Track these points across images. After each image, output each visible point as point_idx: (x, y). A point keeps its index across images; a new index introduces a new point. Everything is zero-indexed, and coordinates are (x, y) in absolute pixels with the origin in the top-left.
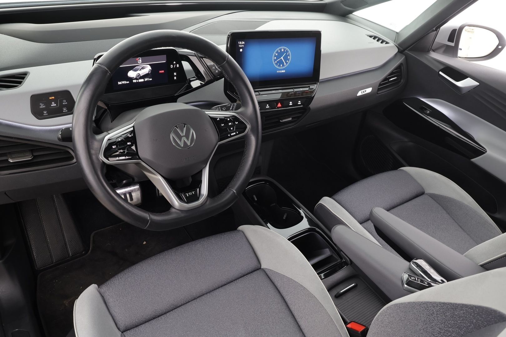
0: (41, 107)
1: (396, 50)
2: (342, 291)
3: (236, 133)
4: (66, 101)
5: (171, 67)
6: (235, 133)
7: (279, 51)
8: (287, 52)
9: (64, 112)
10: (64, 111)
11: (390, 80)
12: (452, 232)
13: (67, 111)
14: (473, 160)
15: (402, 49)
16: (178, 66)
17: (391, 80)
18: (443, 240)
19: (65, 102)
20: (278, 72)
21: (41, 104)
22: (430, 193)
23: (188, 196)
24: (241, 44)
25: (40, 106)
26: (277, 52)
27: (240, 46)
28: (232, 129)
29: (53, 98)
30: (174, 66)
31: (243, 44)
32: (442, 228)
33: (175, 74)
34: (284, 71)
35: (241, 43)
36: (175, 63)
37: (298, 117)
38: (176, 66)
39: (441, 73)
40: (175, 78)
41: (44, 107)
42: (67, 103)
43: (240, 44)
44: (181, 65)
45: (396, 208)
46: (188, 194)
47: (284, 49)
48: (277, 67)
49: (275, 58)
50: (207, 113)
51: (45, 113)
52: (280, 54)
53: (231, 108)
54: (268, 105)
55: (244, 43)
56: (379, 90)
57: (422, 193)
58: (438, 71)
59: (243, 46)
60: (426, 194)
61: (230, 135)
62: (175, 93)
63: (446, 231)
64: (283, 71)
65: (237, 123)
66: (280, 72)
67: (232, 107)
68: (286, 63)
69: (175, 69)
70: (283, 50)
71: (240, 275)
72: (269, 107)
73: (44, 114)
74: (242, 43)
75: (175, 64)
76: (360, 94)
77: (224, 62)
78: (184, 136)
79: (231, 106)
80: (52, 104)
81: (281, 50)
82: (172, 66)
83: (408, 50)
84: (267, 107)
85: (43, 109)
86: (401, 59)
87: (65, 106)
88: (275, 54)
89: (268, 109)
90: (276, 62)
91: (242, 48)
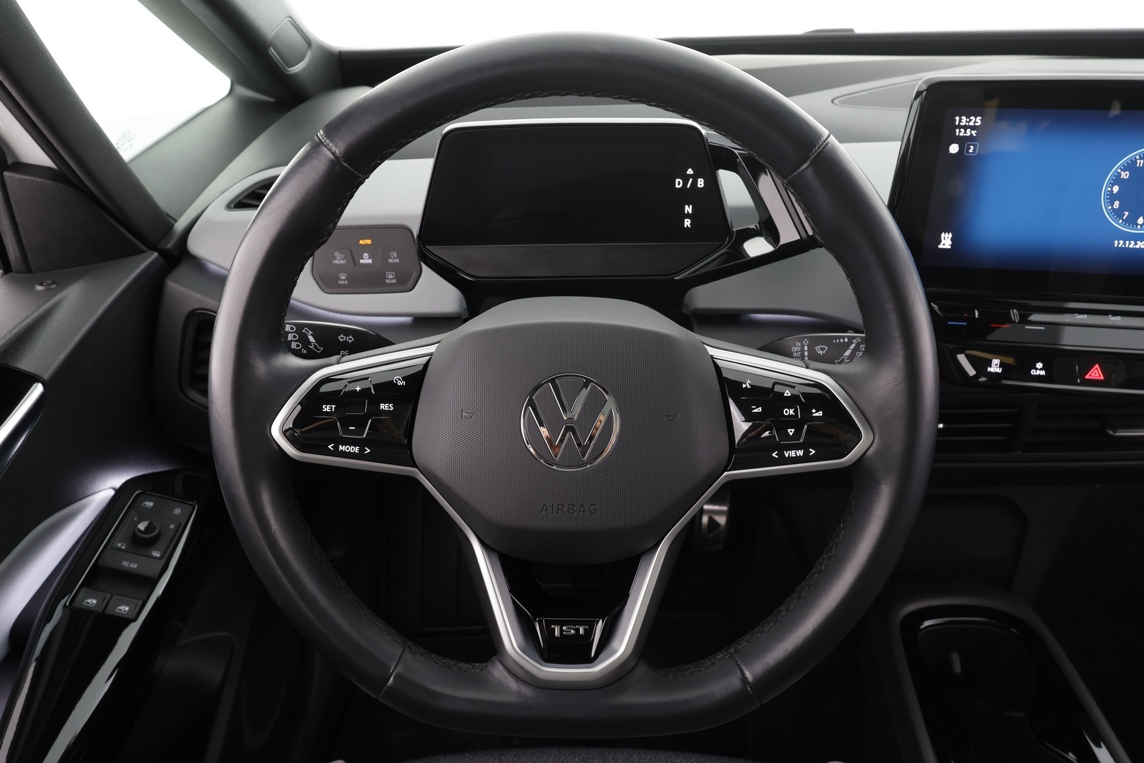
0: (337, 262)
3: (807, 453)
4: (397, 255)
5: (677, 186)
6: (800, 453)
7: (1139, 162)
9: (388, 284)
10: (387, 281)
13: (395, 281)
16: (701, 183)
19: (394, 258)
20: (1119, 243)
21: (337, 254)
23: (557, 633)
24: (965, 127)
25: (335, 258)
26: (1130, 167)
27: (962, 131)
28: (791, 432)
29: (369, 242)
30: (685, 183)
31: (973, 128)
33: (688, 209)
35: (968, 124)
36: (690, 171)
38: (695, 183)
40: (687, 223)
41: (342, 262)
42: (398, 260)
43: (960, 127)
44: (713, 185)
46: (562, 631)
48: (1118, 225)
49: (1116, 189)
50: (711, 351)
51: (343, 278)
53: (848, 353)
54: (1039, 365)
55: (979, 123)
59: (974, 133)
61: (781, 455)
62: (678, 273)
65: (820, 414)
66: (1131, 244)
67: (853, 346)
69: (689, 195)
72: (1043, 373)
73: (340, 280)
74: (971, 123)
75: (690, 176)
77: (802, 165)
79: (850, 343)
80: (363, 258)
82: (679, 183)
84: (1033, 372)
85: (341, 268)
87: (392, 267)
88: (1120, 174)
89: (1039, 378)
90: (1117, 204)
91: (962, 142)
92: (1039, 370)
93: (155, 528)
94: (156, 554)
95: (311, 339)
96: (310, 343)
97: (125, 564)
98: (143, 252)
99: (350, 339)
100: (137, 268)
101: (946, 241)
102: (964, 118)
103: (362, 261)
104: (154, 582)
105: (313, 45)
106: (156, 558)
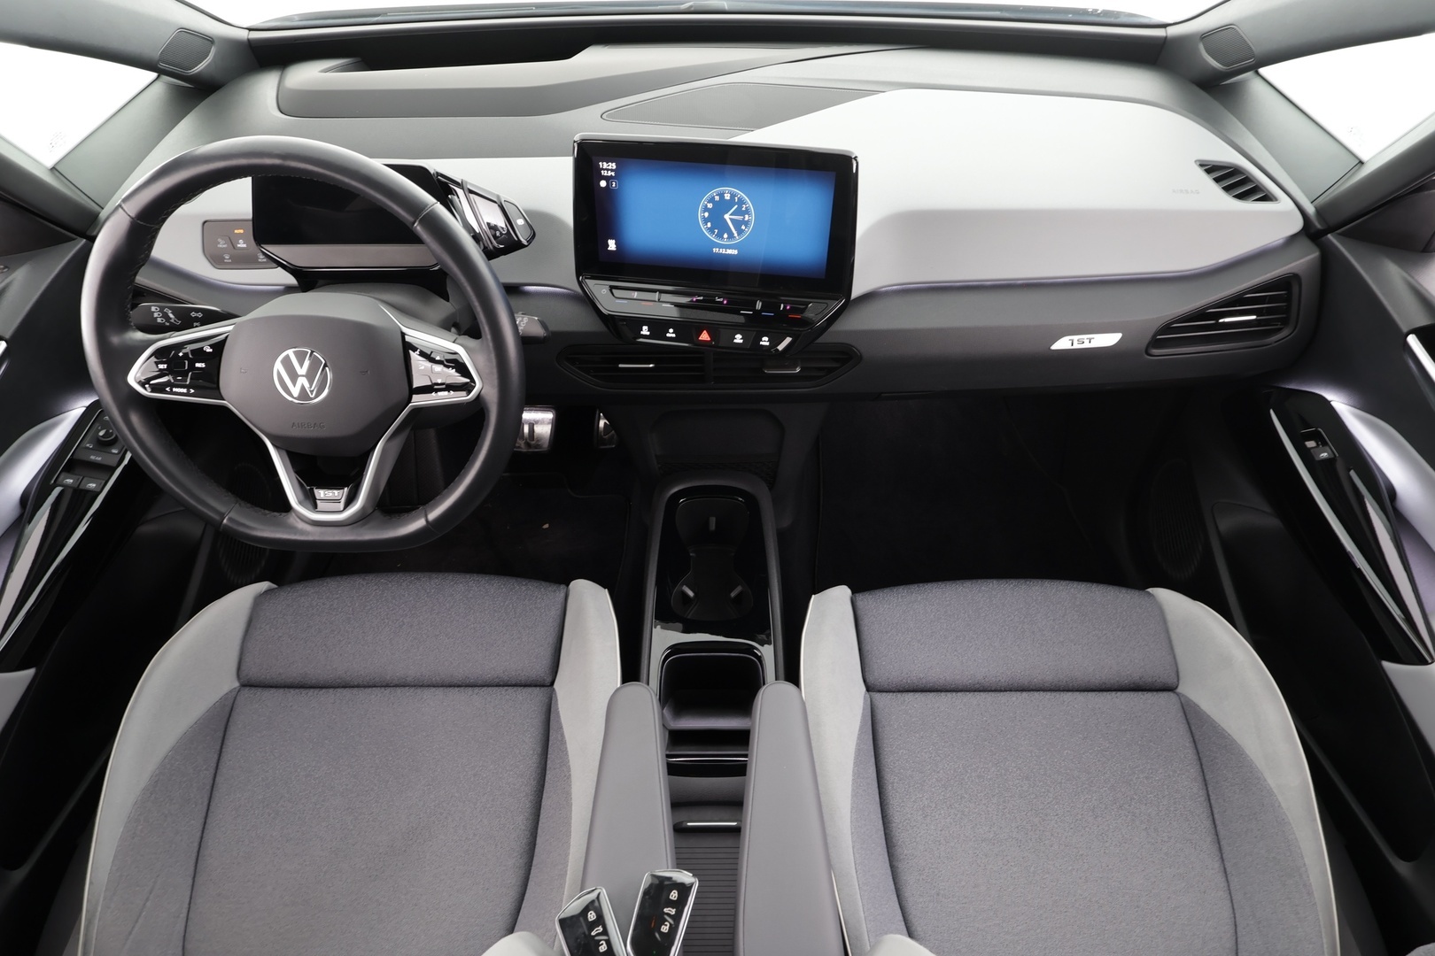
0: (218, 247)
1: (1297, 224)
2: (689, 824)
3: (449, 393)
6: (446, 393)
7: (717, 198)
8: (741, 202)
11: (1221, 321)
12: (1166, 839)
14: (1386, 665)
15: (1319, 226)
17: (1224, 323)
18: (1107, 845)
20: (715, 250)
21: (219, 240)
22: (1188, 696)
24: (608, 170)
25: (219, 243)
26: (712, 200)
27: (604, 173)
29: (242, 231)
31: (612, 170)
32: (1137, 811)
34: (735, 252)
35: (608, 168)
37: (830, 370)
39: (1413, 341)
41: (224, 246)
43: (604, 170)
45: (1025, 694)
47: (733, 196)
48: (712, 238)
49: (706, 214)
51: (226, 257)
52: (721, 206)
54: (671, 330)
55: (614, 167)
56: (1155, 343)
57: (1170, 688)
58: (1405, 330)
59: (612, 173)
60: (1178, 694)
61: (436, 394)
62: (434, 265)
63: (1144, 826)
64: (730, 252)
66: (723, 251)
68: (740, 232)
70: (727, 197)
71: (497, 680)
72: (674, 335)
74: (610, 167)
76: (1063, 344)
78: (303, 376)
80: (239, 244)
81: (721, 195)
83: (1339, 234)
84: (668, 335)
85: (224, 251)
86: (1301, 258)
88: (706, 206)
89: (671, 339)
90: (709, 225)
91: (607, 179)
92: (671, 334)
93: (112, 434)
94: (115, 451)
95: (171, 316)
96: (171, 319)
97: (92, 457)
98: (74, 239)
99: (200, 315)
100: (69, 252)
101: (612, 245)
102: (605, 163)
103: (239, 246)
104: (113, 470)
105: (216, 41)
106: (114, 454)
